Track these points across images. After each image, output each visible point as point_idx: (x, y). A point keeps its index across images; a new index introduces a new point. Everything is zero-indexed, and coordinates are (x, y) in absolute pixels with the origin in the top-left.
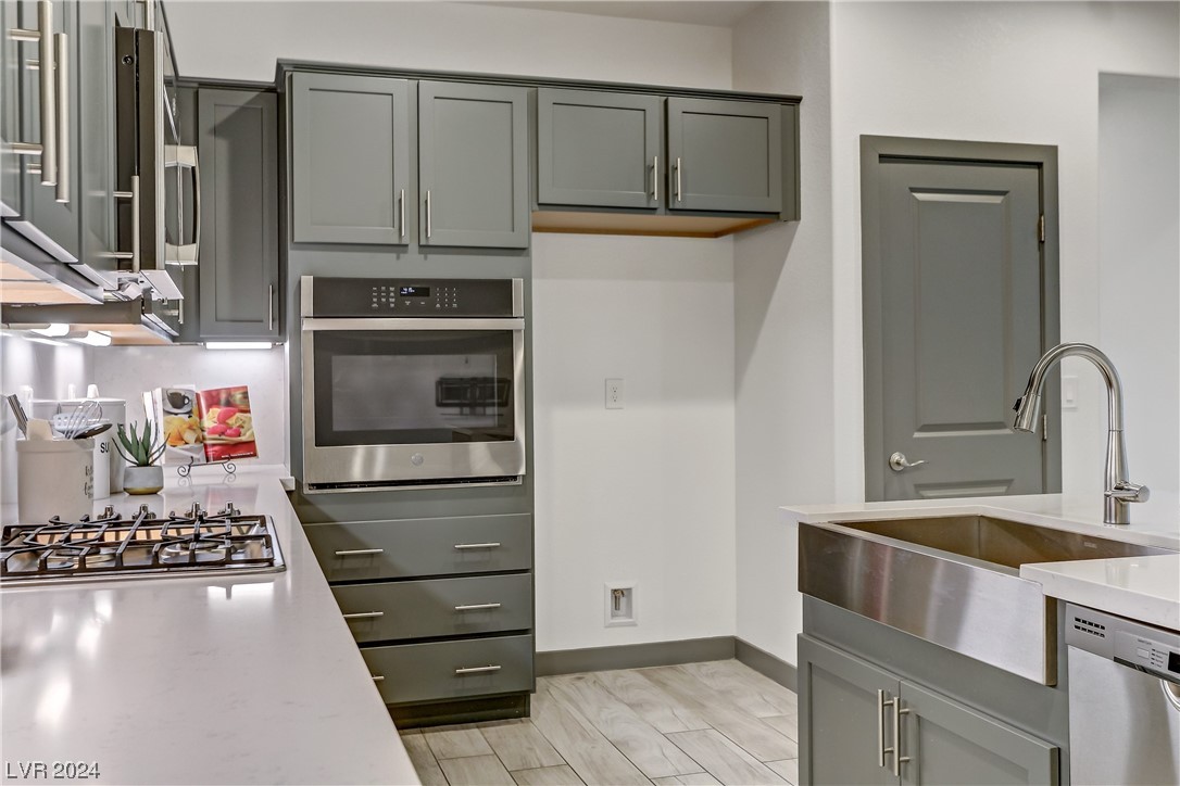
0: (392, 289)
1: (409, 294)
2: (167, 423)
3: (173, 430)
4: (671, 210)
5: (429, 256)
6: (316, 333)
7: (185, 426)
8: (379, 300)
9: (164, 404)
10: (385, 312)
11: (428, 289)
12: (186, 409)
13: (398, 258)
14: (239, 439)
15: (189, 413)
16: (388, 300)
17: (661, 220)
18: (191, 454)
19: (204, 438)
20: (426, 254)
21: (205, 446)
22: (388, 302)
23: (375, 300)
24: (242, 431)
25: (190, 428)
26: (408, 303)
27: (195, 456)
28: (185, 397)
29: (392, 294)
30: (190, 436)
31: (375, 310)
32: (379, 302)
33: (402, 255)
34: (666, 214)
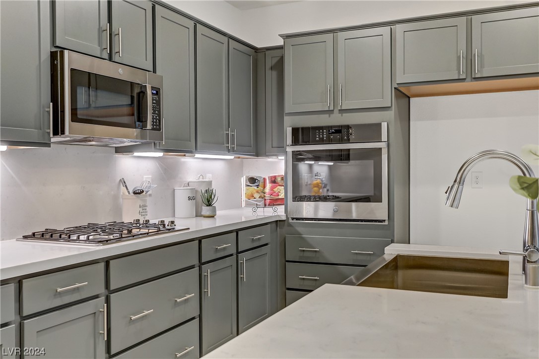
0: (325, 131)
1: (333, 133)
2: (247, 190)
3: (249, 193)
4: (474, 78)
5: (344, 115)
6: (293, 152)
7: (254, 191)
8: (319, 136)
9: (246, 182)
10: (321, 142)
11: (341, 130)
12: (256, 184)
13: (329, 116)
14: (277, 197)
15: (258, 186)
16: (323, 136)
17: (469, 85)
18: (257, 203)
19: (265, 197)
20: (342, 113)
21: (265, 200)
22: (323, 137)
23: (317, 136)
24: (280, 194)
25: (257, 192)
26: (332, 137)
27: (258, 203)
28: (256, 179)
29: (325, 133)
30: (257, 196)
31: (317, 141)
32: (319, 137)
33: (331, 115)
34: (471, 81)
